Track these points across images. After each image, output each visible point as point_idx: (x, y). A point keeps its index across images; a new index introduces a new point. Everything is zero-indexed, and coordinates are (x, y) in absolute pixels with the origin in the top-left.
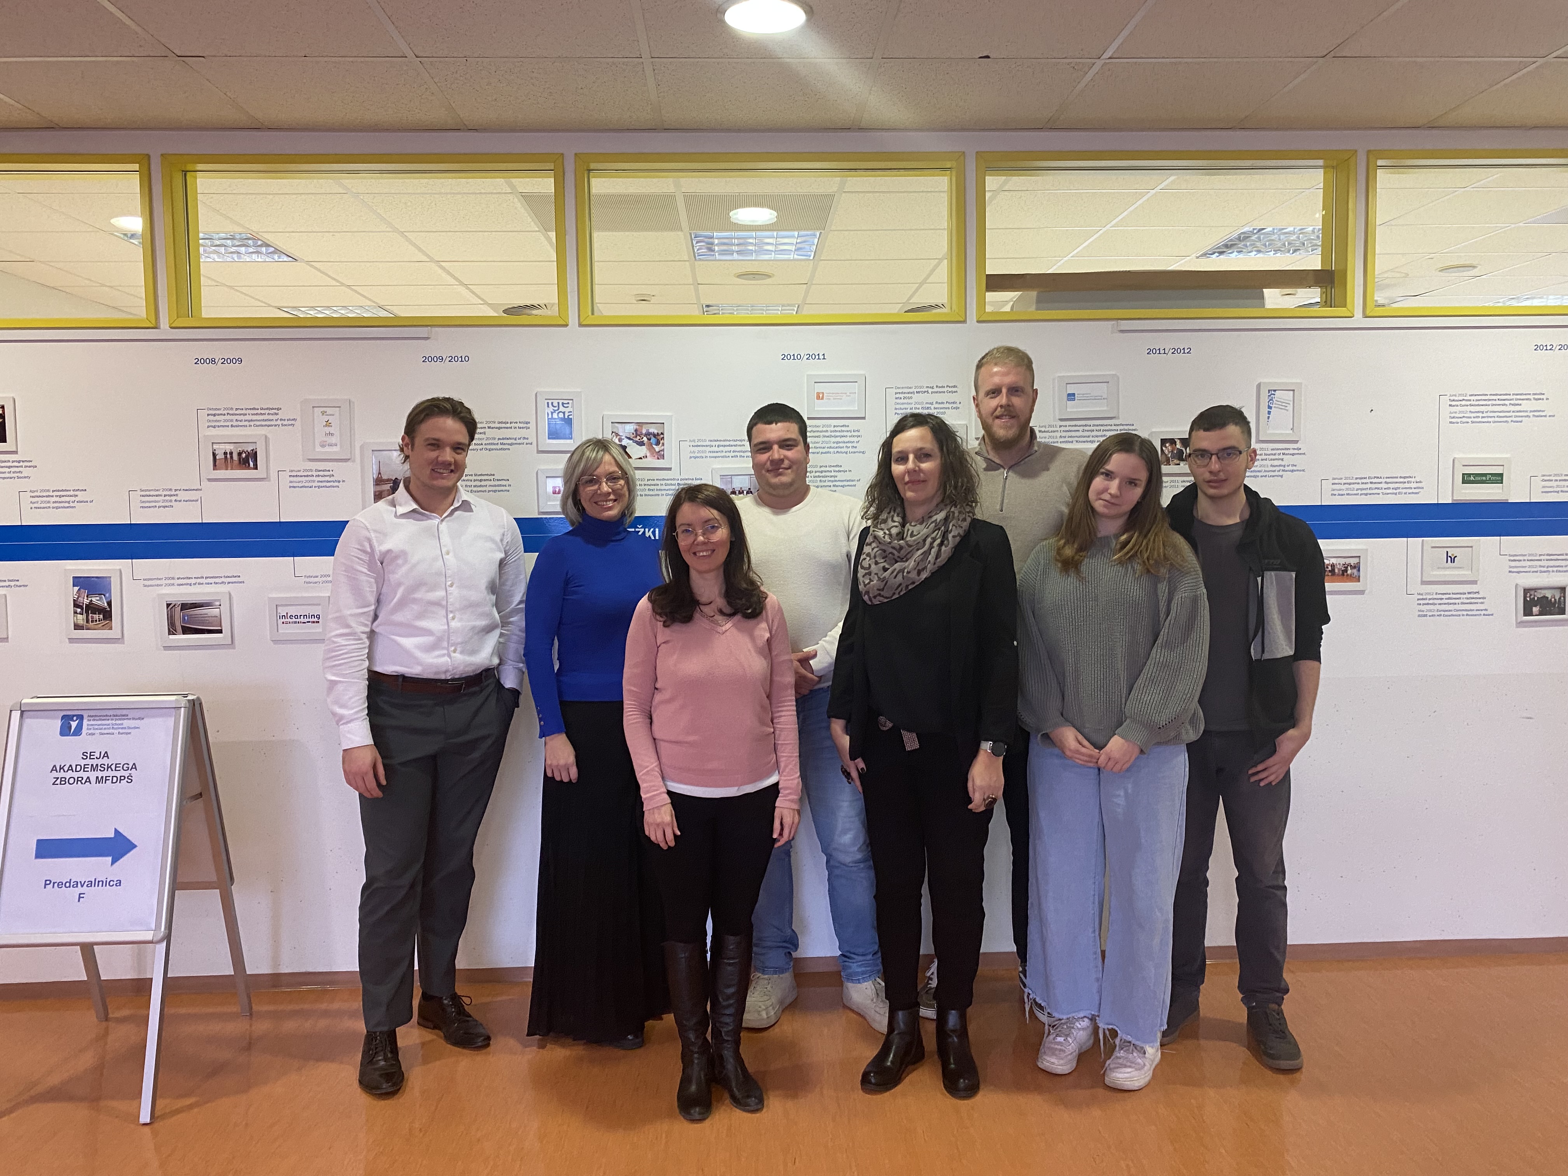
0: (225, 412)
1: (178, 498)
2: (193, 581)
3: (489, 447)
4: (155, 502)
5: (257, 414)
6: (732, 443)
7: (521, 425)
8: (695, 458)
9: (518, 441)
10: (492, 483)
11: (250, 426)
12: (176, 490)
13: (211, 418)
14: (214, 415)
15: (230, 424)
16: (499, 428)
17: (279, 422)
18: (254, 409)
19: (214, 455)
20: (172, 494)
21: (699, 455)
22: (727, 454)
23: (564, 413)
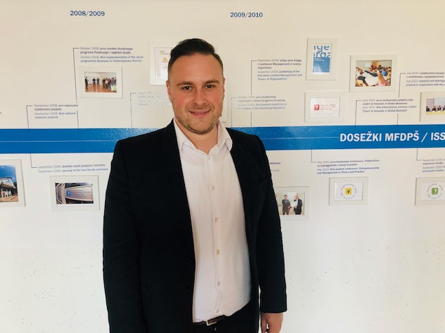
0: (93, 51)
1: (61, 112)
2: (73, 168)
3: (272, 77)
4: (45, 114)
5: (116, 53)
6: (435, 75)
7: (296, 62)
8: (410, 85)
9: (293, 73)
10: (274, 103)
11: (111, 61)
12: (60, 106)
13: (83, 55)
14: (86, 53)
15: (96, 59)
16: (281, 64)
17: (131, 59)
18: (113, 49)
19: (86, 81)
20: (57, 108)
21: (412, 83)
22: (432, 83)
23: (325, 54)
